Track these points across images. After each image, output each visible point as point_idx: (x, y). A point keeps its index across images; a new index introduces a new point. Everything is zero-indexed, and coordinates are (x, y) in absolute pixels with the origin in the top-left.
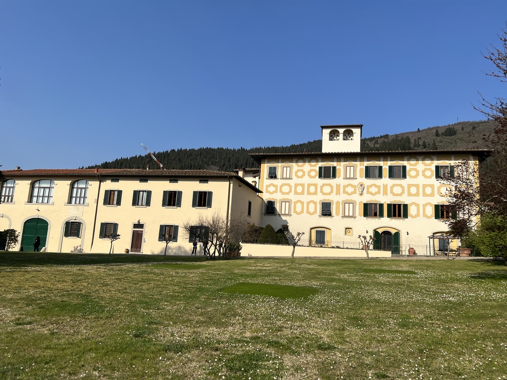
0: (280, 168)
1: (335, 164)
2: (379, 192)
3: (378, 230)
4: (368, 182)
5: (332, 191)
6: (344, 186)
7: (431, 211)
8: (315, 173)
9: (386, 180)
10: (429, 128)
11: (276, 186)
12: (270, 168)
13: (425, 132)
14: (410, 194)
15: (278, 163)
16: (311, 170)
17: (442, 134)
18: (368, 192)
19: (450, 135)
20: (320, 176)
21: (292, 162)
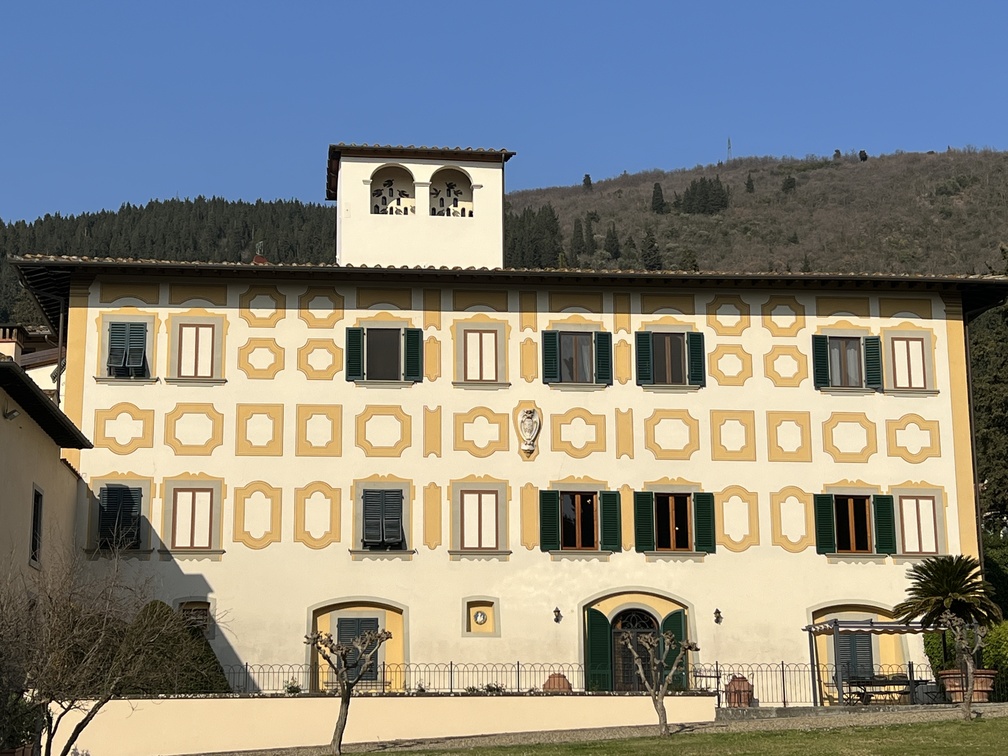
0: (163, 328)
1: (415, 318)
2: (598, 445)
3: (601, 607)
4: (555, 400)
5: (406, 440)
6: (456, 416)
7: (799, 521)
8: (330, 357)
9: (625, 394)
10: (625, 175)
11: (146, 416)
12: (117, 330)
13: (612, 190)
14: (720, 453)
15: (155, 303)
16: (312, 345)
17: (677, 205)
18: (558, 445)
19: (707, 210)
20: (353, 373)
21: (223, 304)
